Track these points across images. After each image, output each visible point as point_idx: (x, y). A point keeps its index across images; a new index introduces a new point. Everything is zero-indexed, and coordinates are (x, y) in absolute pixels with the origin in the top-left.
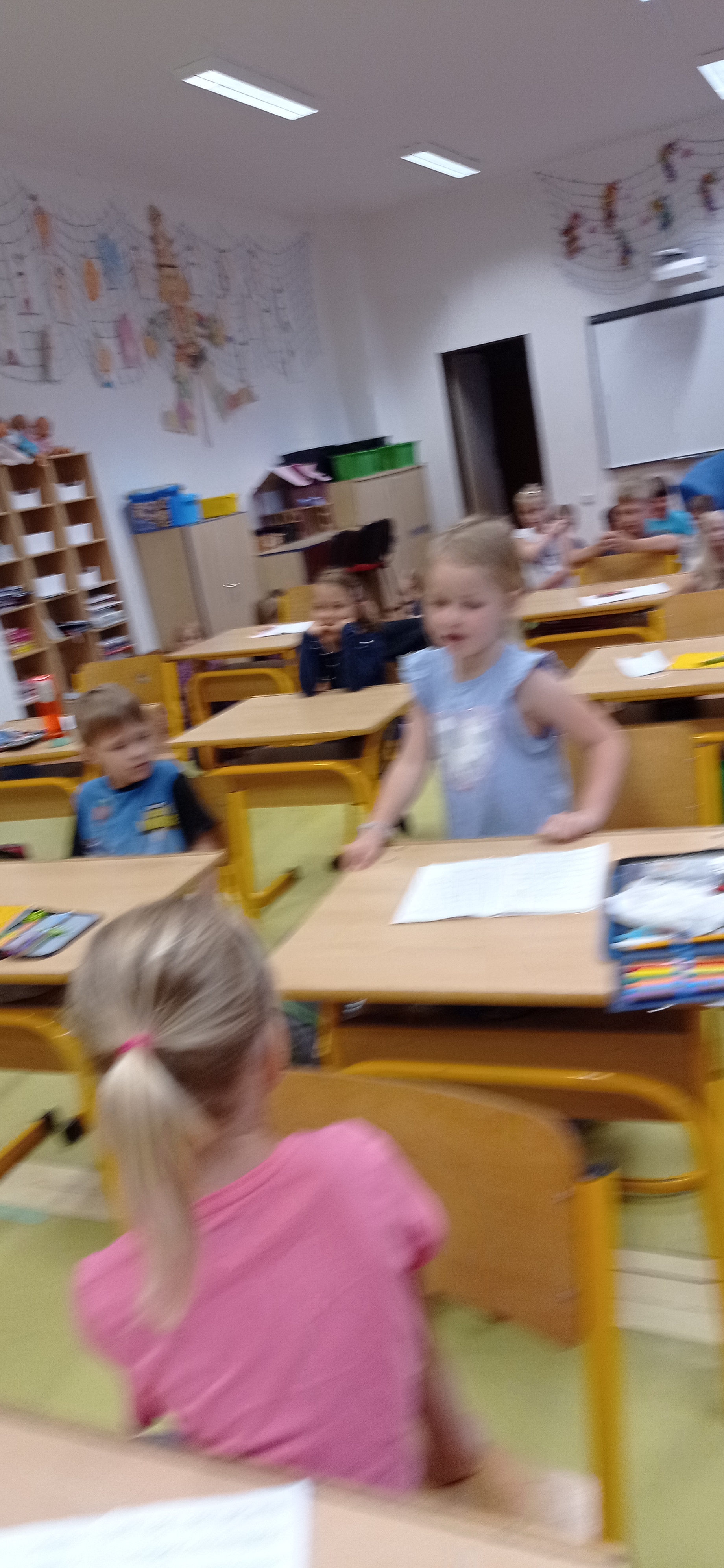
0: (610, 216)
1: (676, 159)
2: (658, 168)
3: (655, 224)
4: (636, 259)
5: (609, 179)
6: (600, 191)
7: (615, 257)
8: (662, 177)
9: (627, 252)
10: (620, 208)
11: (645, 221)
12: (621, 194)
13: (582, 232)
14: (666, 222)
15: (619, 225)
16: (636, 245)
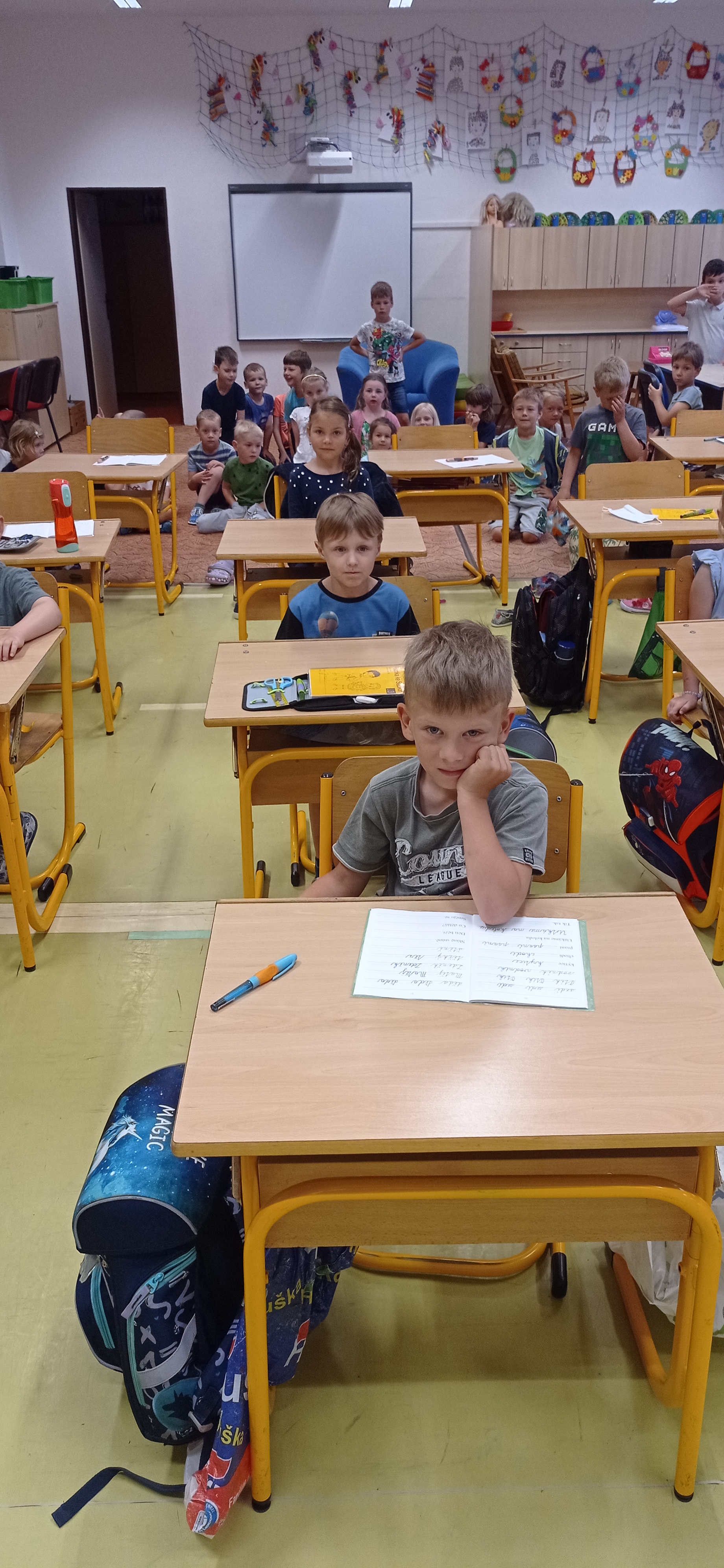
0: (256, 88)
1: (322, 49)
2: (306, 52)
3: (298, 108)
4: (277, 137)
5: (258, 51)
6: (248, 60)
7: (259, 129)
8: (309, 62)
9: (269, 128)
10: (266, 82)
11: (289, 102)
12: (269, 68)
13: (228, 96)
14: (310, 109)
15: (264, 98)
16: (279, 124)
